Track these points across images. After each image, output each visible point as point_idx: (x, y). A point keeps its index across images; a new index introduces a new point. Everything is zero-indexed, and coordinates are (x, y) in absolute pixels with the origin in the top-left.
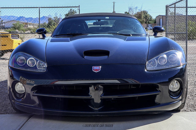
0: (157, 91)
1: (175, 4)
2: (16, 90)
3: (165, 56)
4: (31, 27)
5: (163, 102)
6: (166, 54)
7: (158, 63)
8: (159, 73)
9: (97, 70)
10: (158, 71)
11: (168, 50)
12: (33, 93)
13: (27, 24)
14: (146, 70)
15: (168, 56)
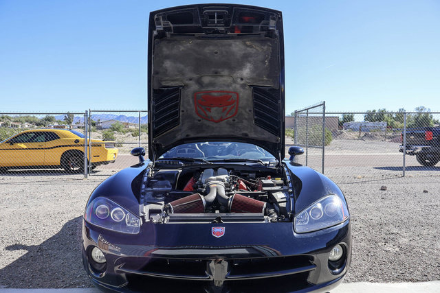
0: (311, 264)
1: (308, 109)
2: (93, 255)
3: (319, 206)
4: (132, 127)
5: (321, 281)
6: (321, 202)
7: (310, 217)
8: (315, 237)
9: (219, 233)
10: (312, 234)
11: (324, 196)
12: (119, 268)
13: (127, 124)
14: (295, 234)
15: (323, 206)
